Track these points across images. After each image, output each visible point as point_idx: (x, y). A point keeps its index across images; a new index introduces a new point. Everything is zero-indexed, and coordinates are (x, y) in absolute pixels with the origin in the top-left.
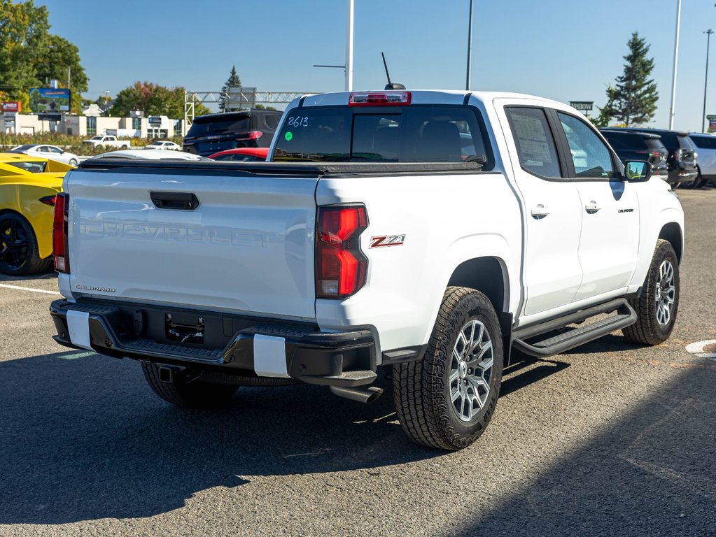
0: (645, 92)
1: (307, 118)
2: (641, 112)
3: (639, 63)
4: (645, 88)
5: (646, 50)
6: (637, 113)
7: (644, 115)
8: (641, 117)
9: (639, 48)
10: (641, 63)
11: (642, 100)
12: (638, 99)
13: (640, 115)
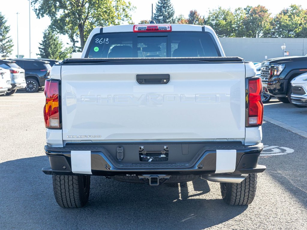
0: (7, 42)
1: (108, 39)
2: (6, 52)
3: (3, 27)
4: (7, 40)
5: (6, 21)
6: (4, 53)
7: (7, 53)
8: (6, 55)
9: (2, 20)
10: (5, 27)
11: (6, 46)
12: (3, 46)
13: (5, 54)
